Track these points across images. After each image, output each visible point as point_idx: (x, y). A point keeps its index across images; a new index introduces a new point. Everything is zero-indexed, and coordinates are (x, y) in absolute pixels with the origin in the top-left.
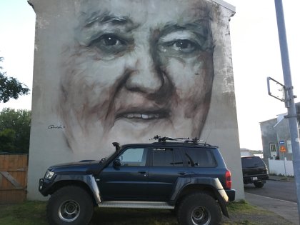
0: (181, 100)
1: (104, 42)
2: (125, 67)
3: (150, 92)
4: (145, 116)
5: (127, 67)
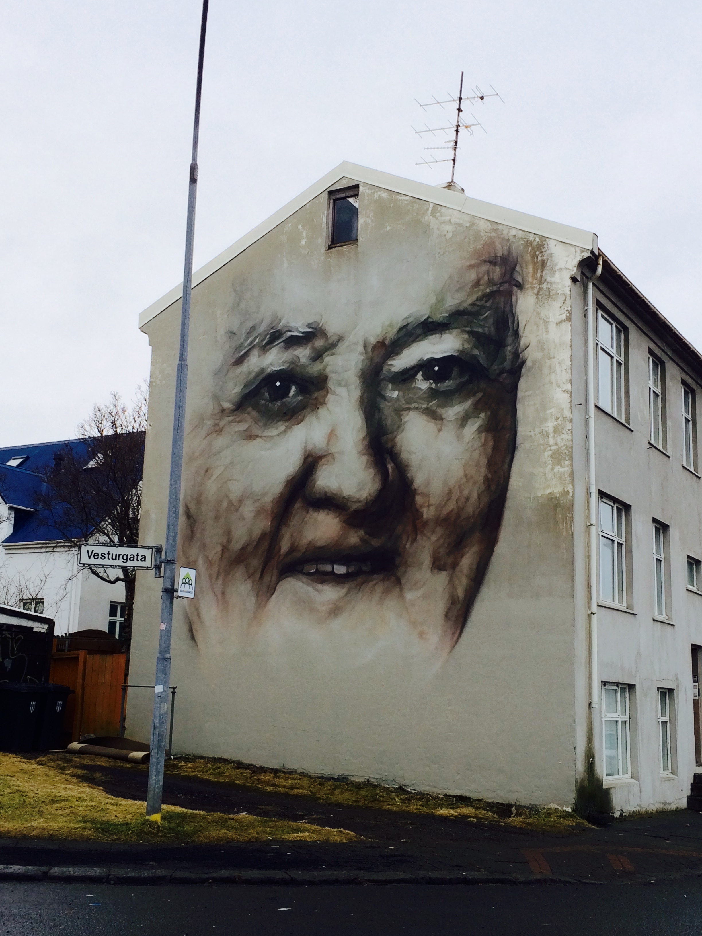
0: (426, 523)
1: (267, 395)
2: (305, 450)
3: (355, 507)
4: (340, 569)
5: (310, 447)
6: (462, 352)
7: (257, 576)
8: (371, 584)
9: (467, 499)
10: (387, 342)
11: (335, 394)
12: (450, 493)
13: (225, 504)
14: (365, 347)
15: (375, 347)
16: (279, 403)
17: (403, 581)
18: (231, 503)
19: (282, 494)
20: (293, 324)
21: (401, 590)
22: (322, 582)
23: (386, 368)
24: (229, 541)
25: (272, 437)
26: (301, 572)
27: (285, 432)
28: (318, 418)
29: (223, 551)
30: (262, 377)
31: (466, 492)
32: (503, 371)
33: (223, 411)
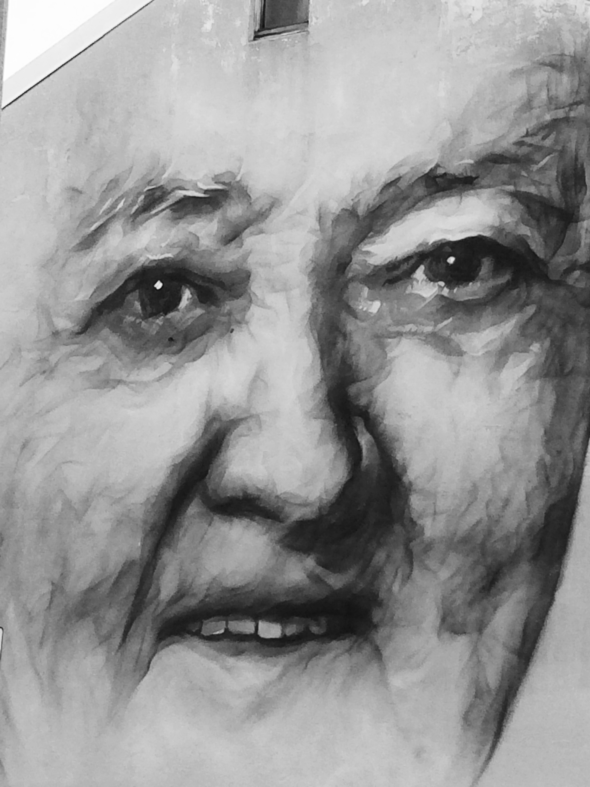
1: (138, 305)
2: (208, 407)
4: (269, 630)
5: (216, 403)
6: (500, 230)
7: (117, 640)
8: (329, 656)
9: (507, 502)
10: (361, 210)
11: (264, 306)
12: (475, 488)
13: (58, 506)
14: (320, 219)
15: (337, 220)
16: (160, 321)
17: (386, 653)
18: (67, 503)
19: (163, 488)
20: (188, 176)
21: (383, 669)
22: (238, 653)
23: (357, 258)
24: (63, 576)
25: (146, 384)
26: (198, 634)
27: (170, 373)
28: (231, 350)
29: (53, 593)
30: (130, 271)
31: (504, 489)
32: (573, 267)
33: (56, 334)
